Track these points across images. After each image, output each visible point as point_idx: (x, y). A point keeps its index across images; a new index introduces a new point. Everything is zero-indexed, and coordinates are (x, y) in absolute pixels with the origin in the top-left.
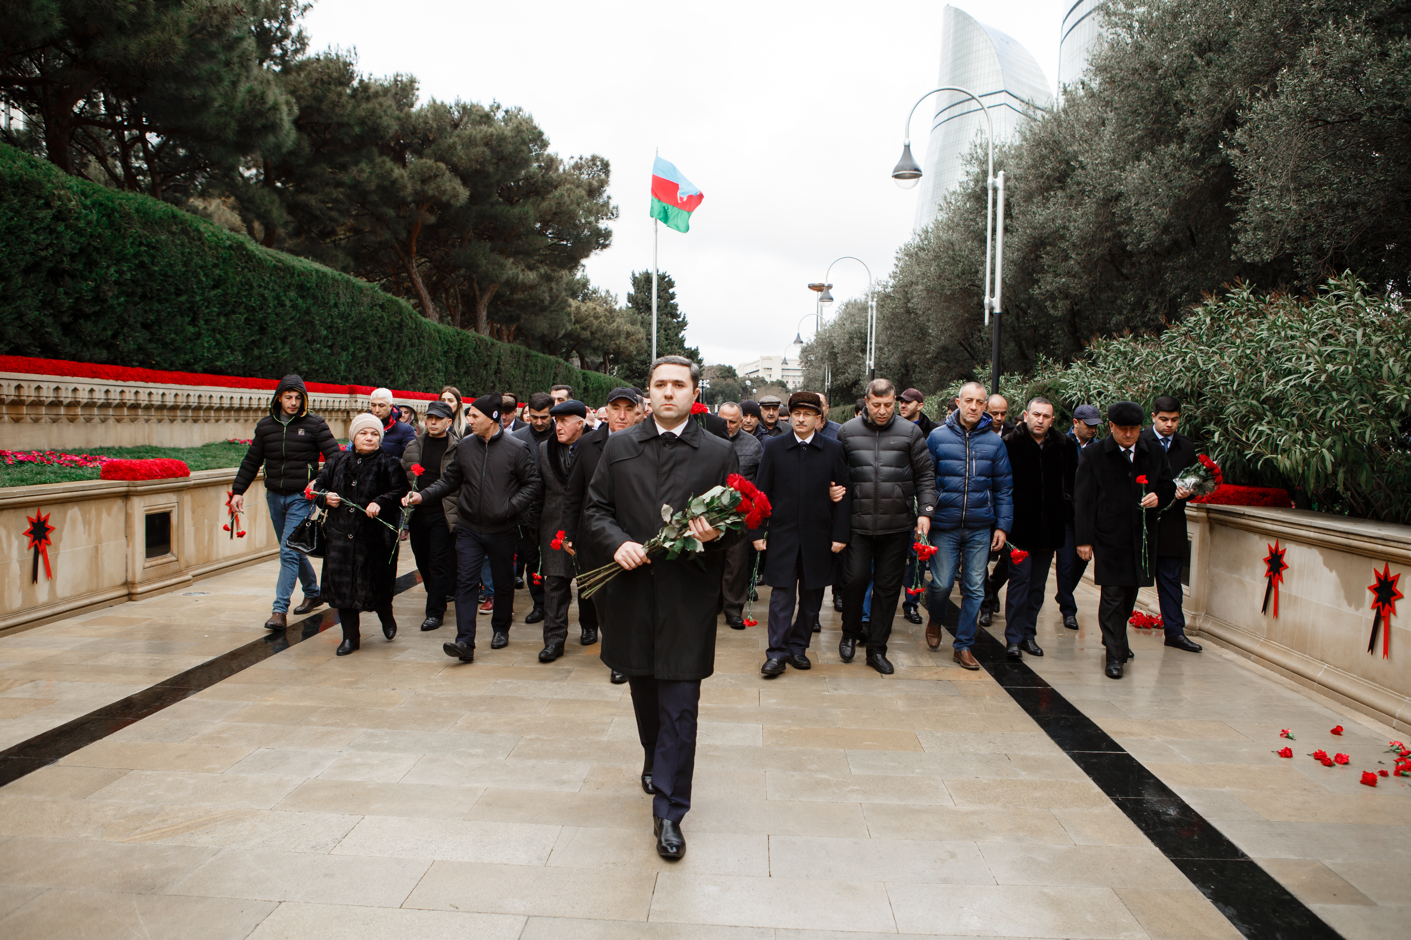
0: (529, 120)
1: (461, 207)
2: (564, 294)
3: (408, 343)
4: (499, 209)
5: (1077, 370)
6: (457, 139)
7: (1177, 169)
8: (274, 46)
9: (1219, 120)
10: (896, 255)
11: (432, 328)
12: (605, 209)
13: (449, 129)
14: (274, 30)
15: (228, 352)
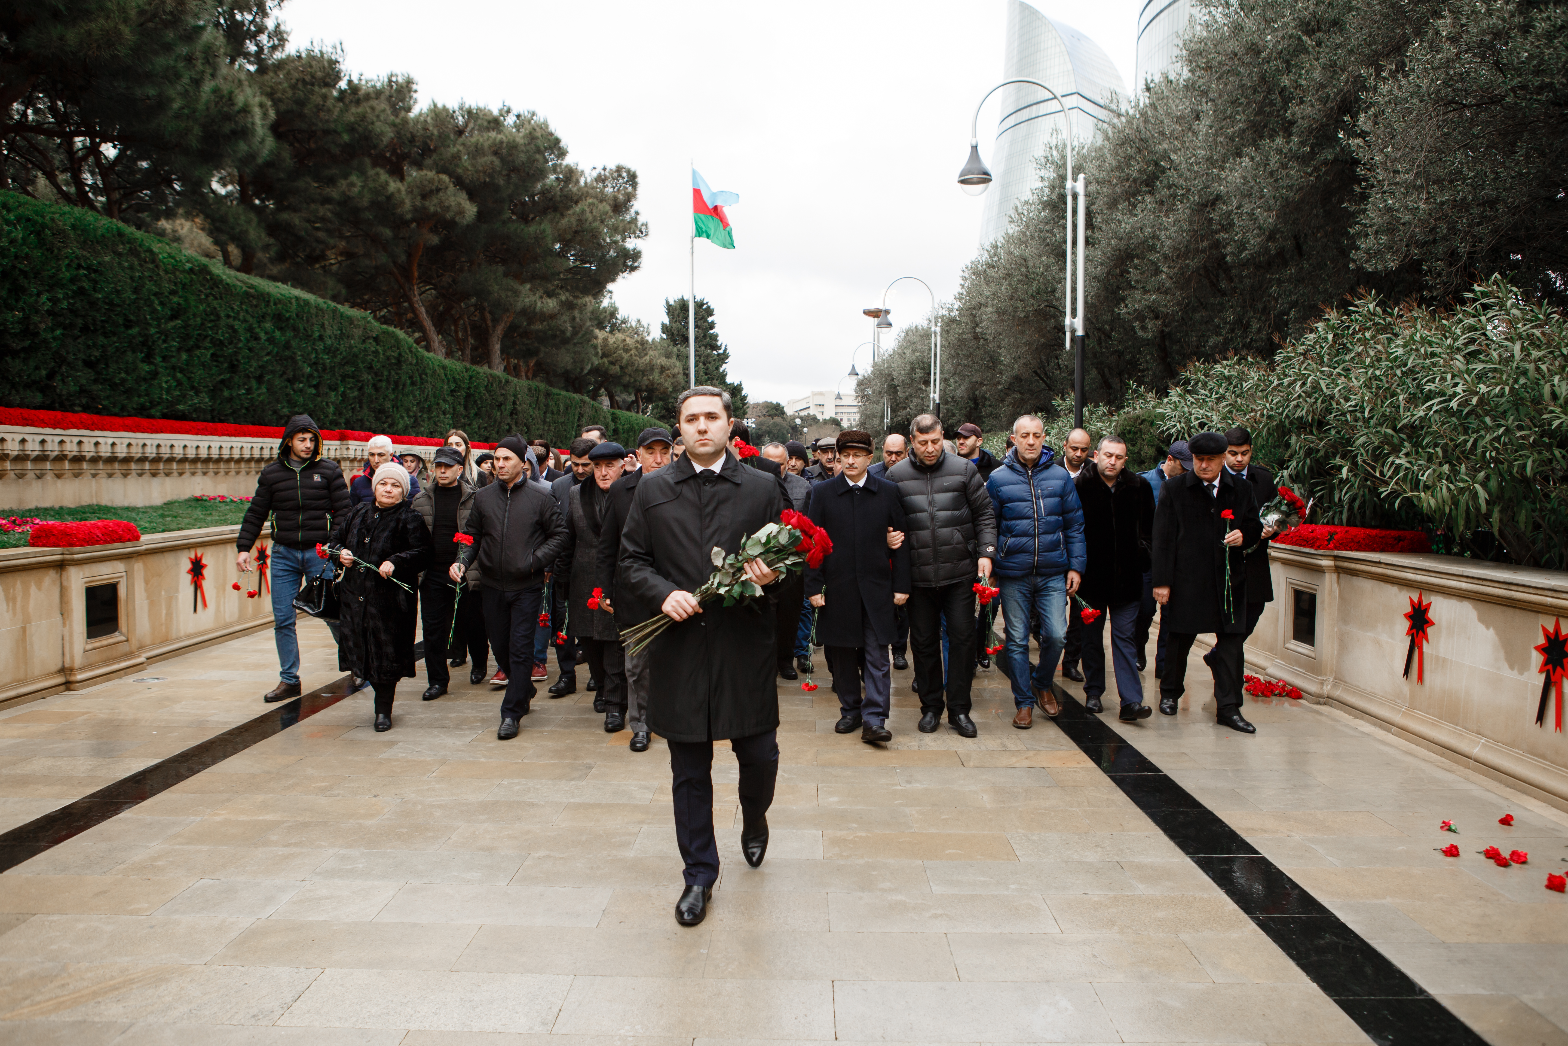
0: (544, 126)
1: (468, 226)
2: (589, 323)
3: (409, 382)
4: (512, 227)
5: (1175, 399)
6: (461, 148)
7: (1284, 166)
8: (248, 42)
9: (1332, 108)
10: (961, 274)
11: (436, 363)
12: (633, 226)
13: (452, 136)
14: (246, 23)
15: (192, 393)
